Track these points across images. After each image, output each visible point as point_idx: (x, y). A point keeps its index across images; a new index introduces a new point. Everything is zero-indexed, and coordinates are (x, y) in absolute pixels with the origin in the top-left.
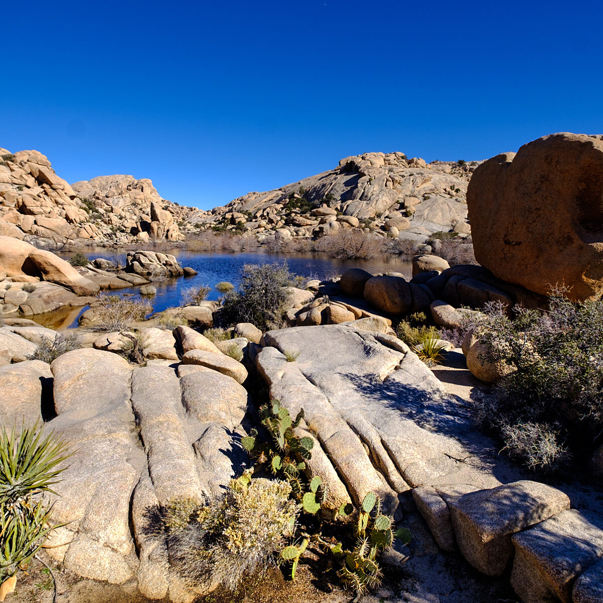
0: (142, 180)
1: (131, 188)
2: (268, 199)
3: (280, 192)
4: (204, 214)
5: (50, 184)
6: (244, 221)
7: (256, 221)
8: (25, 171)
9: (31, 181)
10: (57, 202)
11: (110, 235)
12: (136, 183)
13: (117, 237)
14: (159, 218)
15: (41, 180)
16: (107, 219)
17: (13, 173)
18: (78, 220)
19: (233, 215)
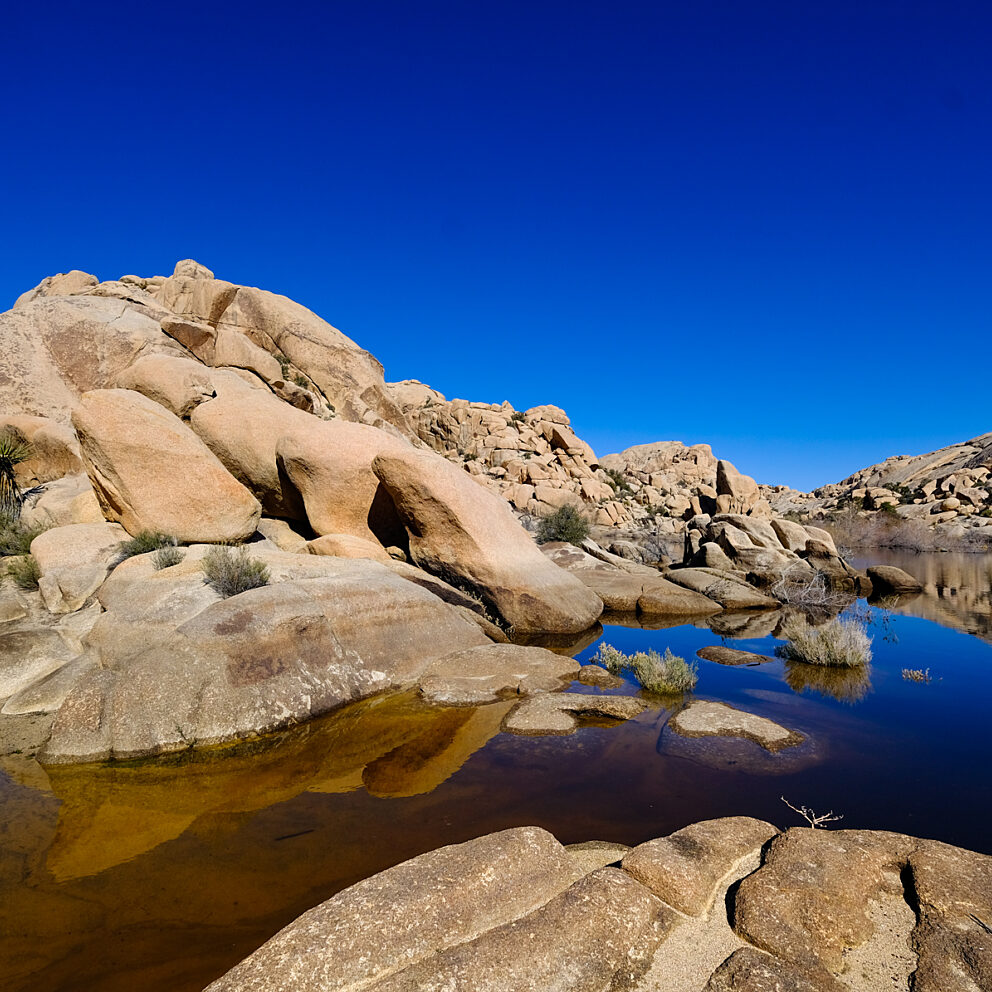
0: (696, 447)
1: (678, 459)
2: (941, 462)
3: (970, 449)
4: (801, 496)
5: (565, 448)
6: (894, 502)
7: (922, 503)
8: (536, 432)
9: (542, 445)
10: (572, 475)
11: (644, 521)
12: (686, 451)
13: (655, 524)
14: (733, 489)
15: (556, 443)
16: (642, 495)
17: (522, 436)
18: (598, 498)
19: (867, 493)
